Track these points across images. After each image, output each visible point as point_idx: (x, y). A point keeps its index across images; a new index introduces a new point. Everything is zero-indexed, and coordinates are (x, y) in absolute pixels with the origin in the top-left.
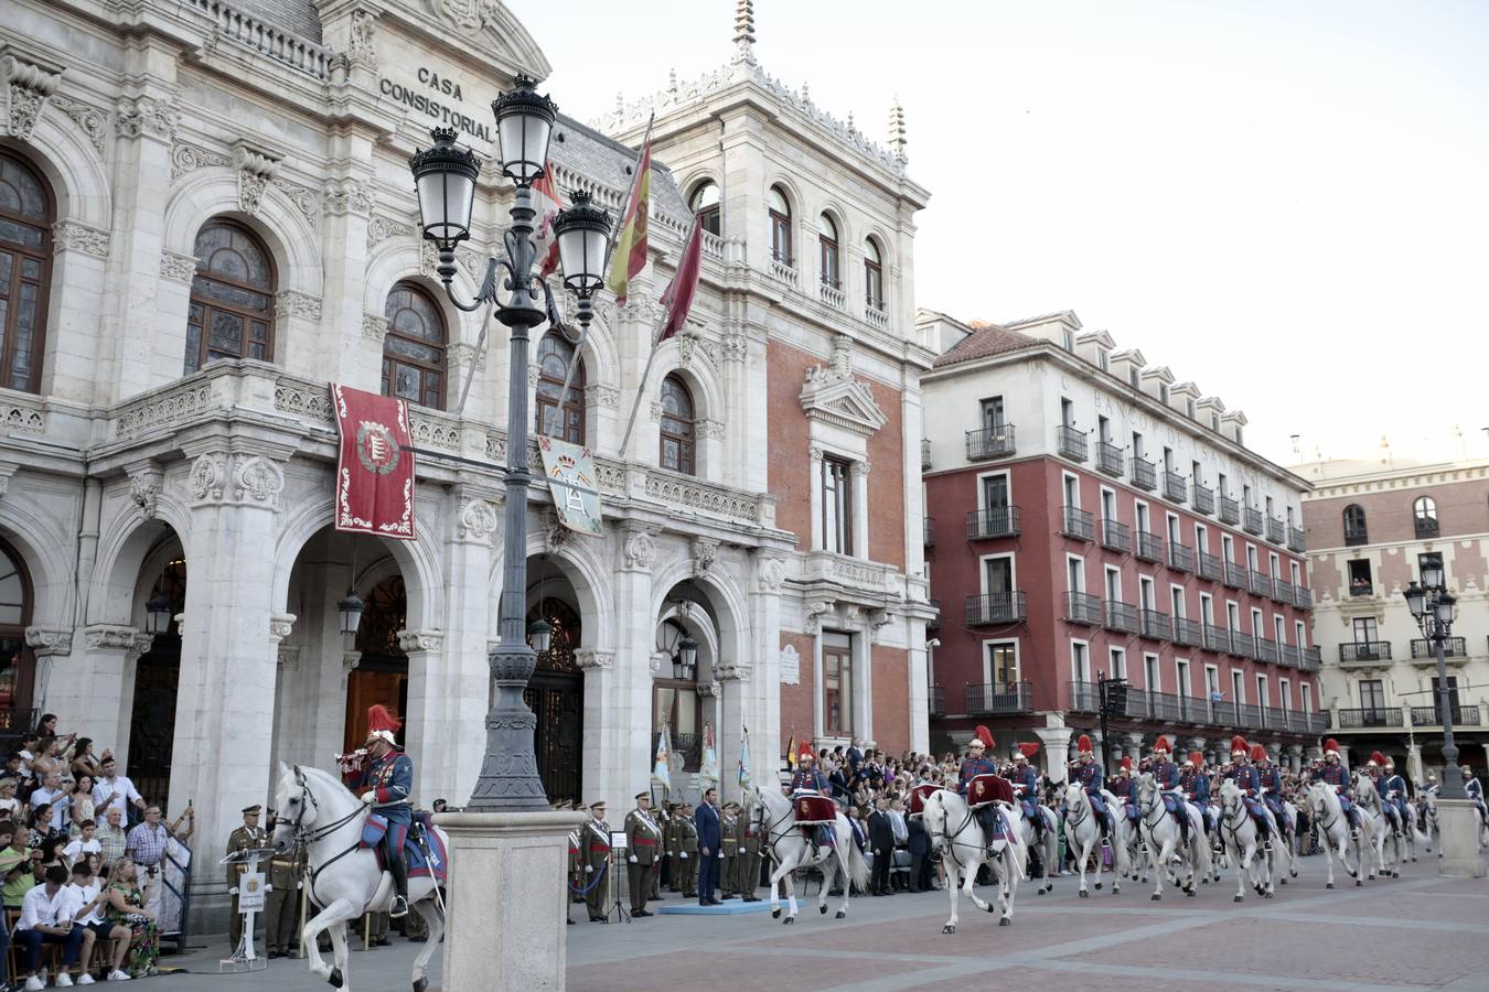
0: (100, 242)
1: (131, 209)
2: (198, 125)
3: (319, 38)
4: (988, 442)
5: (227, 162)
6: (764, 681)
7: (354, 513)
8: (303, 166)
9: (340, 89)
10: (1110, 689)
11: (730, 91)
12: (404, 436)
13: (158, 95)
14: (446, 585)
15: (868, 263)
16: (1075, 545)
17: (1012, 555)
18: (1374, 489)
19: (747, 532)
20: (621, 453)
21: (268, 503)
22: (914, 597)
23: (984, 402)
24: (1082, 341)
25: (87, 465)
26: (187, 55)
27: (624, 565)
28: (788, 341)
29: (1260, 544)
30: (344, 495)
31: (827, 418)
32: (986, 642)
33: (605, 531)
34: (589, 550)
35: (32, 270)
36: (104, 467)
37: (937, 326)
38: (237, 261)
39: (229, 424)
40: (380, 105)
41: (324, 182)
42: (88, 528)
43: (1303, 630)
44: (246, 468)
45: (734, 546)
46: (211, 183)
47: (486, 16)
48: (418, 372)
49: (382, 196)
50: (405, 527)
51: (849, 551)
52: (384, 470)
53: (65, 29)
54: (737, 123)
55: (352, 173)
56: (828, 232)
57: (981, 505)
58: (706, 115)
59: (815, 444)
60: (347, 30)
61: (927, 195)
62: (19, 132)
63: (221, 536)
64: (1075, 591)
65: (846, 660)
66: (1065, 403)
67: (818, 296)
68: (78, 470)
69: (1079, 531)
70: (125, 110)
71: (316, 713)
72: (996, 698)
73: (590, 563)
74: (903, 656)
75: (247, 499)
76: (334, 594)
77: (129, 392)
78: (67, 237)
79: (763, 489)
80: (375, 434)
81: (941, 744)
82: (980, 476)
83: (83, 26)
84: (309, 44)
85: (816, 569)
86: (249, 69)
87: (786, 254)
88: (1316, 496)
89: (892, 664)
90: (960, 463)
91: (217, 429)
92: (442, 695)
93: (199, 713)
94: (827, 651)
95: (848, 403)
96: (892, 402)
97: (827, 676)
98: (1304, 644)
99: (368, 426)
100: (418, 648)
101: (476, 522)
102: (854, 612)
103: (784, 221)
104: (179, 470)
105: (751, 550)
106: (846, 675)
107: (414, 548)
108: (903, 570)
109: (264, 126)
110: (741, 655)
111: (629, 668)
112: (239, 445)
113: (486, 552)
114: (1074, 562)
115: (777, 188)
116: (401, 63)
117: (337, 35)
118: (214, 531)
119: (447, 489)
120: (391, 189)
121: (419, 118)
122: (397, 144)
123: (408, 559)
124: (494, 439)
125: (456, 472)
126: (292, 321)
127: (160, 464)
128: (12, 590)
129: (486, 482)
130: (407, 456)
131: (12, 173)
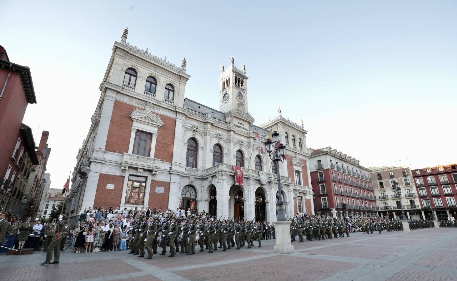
0: (203, 149)
1: (206, 144)
2: (213, 133)
3: (226, 120)
4: (319, 167)
5: (216, 137)
6: (291, 205)
8: (225, 136)
9: (229, 126)
10: (344, 205)
11: (278, 120)
12: (242, 171)
13: (209, 130)
14: (248, 192)
15: (299, 142)
16: (334, 182)
17: (324, 184)
18: (382, 171)
19: (287, 183)
20: (269, 172)
21: (227, 182)
22: (310, 191)
23: (318, 161)
24: (332, 151)
25: (203, 177)
26: (212, 124)
27: (271, 188)
28: (289, 154)
29: (364, 181)
30: (236, 180)
31: (296, 165)
32: (321, 198)
33: (268, 183)
34: (266, 186)
35: (195, 153)
36: (205, 177)
37: (309, 150)
38: (218, 149)
39: (222, 171)
40: (235, 128)
41: (228, 138)
42: (203, 185)
43: (373, 194)
44: (224, 177)
45: (286, 185)
46: (215, 140)
47: (246, 114)
48: (240, 162)
49: (235, 140)
50: (243, 184)
51: (300, 184)
52: (240, 176)
53: (198, 123)
54: (279, 124)
55: (231, 137)
56: (293, 138)
57: (319, 177)
58: (275, 124)
59: (294, 169)
60: (230, 119)
61: (307, 132)
62: (194, 136)
63: (221, 186)
64: (335, 189)
65: (301, 201)
66: (331, 160)
67: (293, 148)
68: (201, 178)
69: (335, 180)
70: (205, 132)
71: (230, 210)
72: (324, 206)
73: (266, 188)
74: (310, 200)
75: (224, 181)
76: (232, 193)
77: (207, 167)
78: (199, 149)
79: (287, 176)
81: (316, 214)
82: (318, 172)
83: (200, 122)
84: (225, 121)
85: (296, 188)
86: (219, 125)
87: (288, 142)
88: (372, 172)
89: (308, 201)
90: (315, 170)
91: (220, 172)
92: (249, 207)
93: (220, 209)
94: (298, 200)
95: (298, 163)
96: (305, 162)
97: (299, 203)
98: (373, 196)
99: (238, 171)
100: (245, 201)
101: (252, 183)
102: (302, 194)
103: (287, 137)
104: (215, 177)
105: (288, 185)
106: (301, 203)
107: (244, 187)
108: (308, 187)
109: (220, 132)
110: (288, 200)
111: (273, 203)
112: (223, 174)
113: (253, 187)
114: (334, 185)
115: (286, 133)
116: (236, 122)
117: (228, 119)
118: (220, 185)
119: (247, 178)
120: (236, 138)
121: (239, 128)
122: (236, 132)
123: (243, 188)
124: (253, 171)
125: (249, 176)
126: (225, 157)
127: (212, 177)
128: (194, 194)
129: (253, 177)
130: (243, 174)
131: (193, 141)
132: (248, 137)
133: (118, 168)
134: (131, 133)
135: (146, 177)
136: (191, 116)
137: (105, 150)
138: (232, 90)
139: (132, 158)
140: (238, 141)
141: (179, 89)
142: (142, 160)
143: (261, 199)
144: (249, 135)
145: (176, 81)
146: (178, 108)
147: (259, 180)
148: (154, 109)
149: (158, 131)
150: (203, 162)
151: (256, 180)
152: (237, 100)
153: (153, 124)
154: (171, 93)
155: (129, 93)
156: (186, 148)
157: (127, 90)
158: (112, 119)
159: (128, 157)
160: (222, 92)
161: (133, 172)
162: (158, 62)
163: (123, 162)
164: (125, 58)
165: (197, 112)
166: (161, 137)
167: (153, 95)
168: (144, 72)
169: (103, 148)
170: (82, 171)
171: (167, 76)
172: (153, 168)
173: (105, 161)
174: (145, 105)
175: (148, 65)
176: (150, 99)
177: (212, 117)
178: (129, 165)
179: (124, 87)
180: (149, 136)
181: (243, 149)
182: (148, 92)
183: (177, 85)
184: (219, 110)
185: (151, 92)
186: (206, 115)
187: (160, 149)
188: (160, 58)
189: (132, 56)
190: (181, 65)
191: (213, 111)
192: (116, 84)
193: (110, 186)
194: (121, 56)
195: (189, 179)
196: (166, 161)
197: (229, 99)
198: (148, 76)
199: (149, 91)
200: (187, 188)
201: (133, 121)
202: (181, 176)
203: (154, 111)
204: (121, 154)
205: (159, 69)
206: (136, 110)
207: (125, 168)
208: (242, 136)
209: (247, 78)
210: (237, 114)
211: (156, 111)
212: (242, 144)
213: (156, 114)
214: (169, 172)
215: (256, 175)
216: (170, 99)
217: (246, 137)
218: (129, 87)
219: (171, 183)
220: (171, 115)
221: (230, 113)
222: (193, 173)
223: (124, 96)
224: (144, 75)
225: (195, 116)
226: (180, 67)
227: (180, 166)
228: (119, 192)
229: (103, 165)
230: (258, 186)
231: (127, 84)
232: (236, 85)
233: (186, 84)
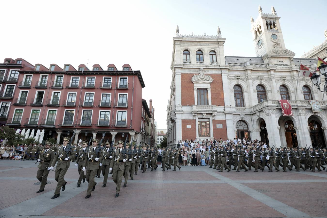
0: (247, 91)
1: (249, 87)
2: (254, 76)
3: (264, 62)
5: (257, 79)
7: (285, 114)
8: (266, 77)
9: (268, 67)
12: (289, 104)
13: (250, 75)
14: (299, 121)
20: (323, 100)
21: (274, 114)
25: (251, 113)
26: (251, 70)
30: (283, 112)
33: (323, 111)
34: (321, 114)
35: (241, 95)
36: (253, 113)
38: (261, 89)
39: (268, 107)
40: (274, 67)
41: (268, 77)
42: (252, 119)
44: (271, 111)
46: (256, 82)
47: (284, 51)
48: (285, 96)
50: (292, 115)
52: (288, 108)
53: (240, 72)
55: (272, 75)
62: (238, 83)
68: (250, 114)
70: (247, 78)
71: (282, 137)
75: (271, 114)
77: (254, 105)
78: (244, 92)
80: (285, 105)
84: (263, 64)
86: (258, 69)
91: (267, 107)
92: (302, 134)
93: (271, 138)
99: (284, 104)
100: (297, 129)
101: (302, 112)
104: (262, 112)
109: (261, 74)
112: (269, 109)
113: (304, 116)
116: (274, 61)
117: (266, 61)
118: (268, 118)
119: (296, 109)
120: (277, 76)
121: (278, 66)
122: (276, 70)
123: (293, 118)
124: (302, 102)
125: (297, 107)
126: (268, 93)
127: (260, 112)
128: (246, 126)
129: (302, 107)
130: (290, 106)
131: (238, 87)
132: (290, 72)
133: (190, 115)
134: (194, 92)
135: (209, 118)
136: (233, 68)
137: (182, 105)
138: (265, 35)
139: (198, 108)
140: (280, 78)
141: (220, 51)
142: (204, 107)
143: (317, 126)
144: (291, 69)
145: (216, 47)
146: (222, 66)
147: (311, 109)
148: (205, 71)
149: (211, 86)
150: (249, 101)
151: (307, 109)
152: (272, 42)
153: (206, 82)
154: (214, 56)
155: (188, 66)
156: (233, 93)
157: (186, 65)
158: (182, 85)
159: (195, 107)
160: (256, 40)
161: (200, 116)
162: (201, 39)
163: (193, 111)
164: (180, 45)
165: (237, 64)
166: (213, 90)
167: (202, 62)
168: (193, 49)
169: (181, 104)
170: (172, 119)
171: (209, 46)
172: (212, 112)
173: (183, 112)
174: (199, 71)
175: (195, 44)
176: (201, 66)
177: (250, 64)
178: (197, 112)
179: (184, 63)
180: (205, 91)
181: (286, 83)
182: (199, 62)
183: (217, 49)
184: (256, 56)
185: (201, 60)
186: (245, 64)
187: (214, 98)
188: (202, 35)
189: (185, 42)
190: (217, 33)
191: (250, 59)
192: (180, 63)
193: (189, 127)
194: (178, 45)
195: (240, 116)
196: (220, 106)
197: (263, 44)
198: (196, 51)
199: (199, 60)
200: (239, 122)
201: (193, 83)
202: (233, 114)
203: (205, 73)
204: (191, 106)
205: (203, 43)
206: (194, 76)
207: (195, 114)
208: (283, 72)
209: (279, 18)
210: (275, 54)
211: (207, 72)
212: (285, 79)
213: (207, 74)
214: (224, 113)
215: (306, 105)
216: (215, 61)
217: (288, 72)
218: (187, 62)
219: (226, 120)
220: (218, 72)
221: (266, 55)
222: (242, 111)
223: (185, 69)
224: (194, 51)
225: (236, 67)
226: (217, 35)
227: (231, 107)
228: (194, 129)
229: (183, 114)
230: (310, 115)
231: (185, 61)
232: (268, 29)
233: (224, 46)
